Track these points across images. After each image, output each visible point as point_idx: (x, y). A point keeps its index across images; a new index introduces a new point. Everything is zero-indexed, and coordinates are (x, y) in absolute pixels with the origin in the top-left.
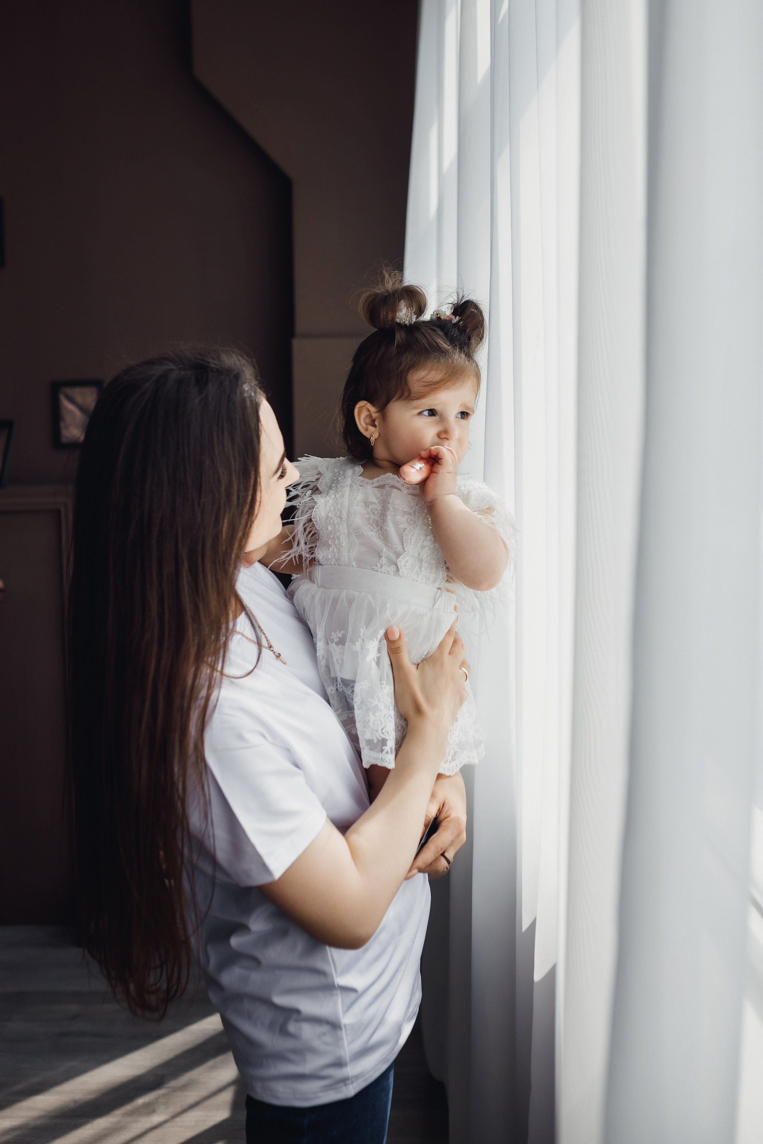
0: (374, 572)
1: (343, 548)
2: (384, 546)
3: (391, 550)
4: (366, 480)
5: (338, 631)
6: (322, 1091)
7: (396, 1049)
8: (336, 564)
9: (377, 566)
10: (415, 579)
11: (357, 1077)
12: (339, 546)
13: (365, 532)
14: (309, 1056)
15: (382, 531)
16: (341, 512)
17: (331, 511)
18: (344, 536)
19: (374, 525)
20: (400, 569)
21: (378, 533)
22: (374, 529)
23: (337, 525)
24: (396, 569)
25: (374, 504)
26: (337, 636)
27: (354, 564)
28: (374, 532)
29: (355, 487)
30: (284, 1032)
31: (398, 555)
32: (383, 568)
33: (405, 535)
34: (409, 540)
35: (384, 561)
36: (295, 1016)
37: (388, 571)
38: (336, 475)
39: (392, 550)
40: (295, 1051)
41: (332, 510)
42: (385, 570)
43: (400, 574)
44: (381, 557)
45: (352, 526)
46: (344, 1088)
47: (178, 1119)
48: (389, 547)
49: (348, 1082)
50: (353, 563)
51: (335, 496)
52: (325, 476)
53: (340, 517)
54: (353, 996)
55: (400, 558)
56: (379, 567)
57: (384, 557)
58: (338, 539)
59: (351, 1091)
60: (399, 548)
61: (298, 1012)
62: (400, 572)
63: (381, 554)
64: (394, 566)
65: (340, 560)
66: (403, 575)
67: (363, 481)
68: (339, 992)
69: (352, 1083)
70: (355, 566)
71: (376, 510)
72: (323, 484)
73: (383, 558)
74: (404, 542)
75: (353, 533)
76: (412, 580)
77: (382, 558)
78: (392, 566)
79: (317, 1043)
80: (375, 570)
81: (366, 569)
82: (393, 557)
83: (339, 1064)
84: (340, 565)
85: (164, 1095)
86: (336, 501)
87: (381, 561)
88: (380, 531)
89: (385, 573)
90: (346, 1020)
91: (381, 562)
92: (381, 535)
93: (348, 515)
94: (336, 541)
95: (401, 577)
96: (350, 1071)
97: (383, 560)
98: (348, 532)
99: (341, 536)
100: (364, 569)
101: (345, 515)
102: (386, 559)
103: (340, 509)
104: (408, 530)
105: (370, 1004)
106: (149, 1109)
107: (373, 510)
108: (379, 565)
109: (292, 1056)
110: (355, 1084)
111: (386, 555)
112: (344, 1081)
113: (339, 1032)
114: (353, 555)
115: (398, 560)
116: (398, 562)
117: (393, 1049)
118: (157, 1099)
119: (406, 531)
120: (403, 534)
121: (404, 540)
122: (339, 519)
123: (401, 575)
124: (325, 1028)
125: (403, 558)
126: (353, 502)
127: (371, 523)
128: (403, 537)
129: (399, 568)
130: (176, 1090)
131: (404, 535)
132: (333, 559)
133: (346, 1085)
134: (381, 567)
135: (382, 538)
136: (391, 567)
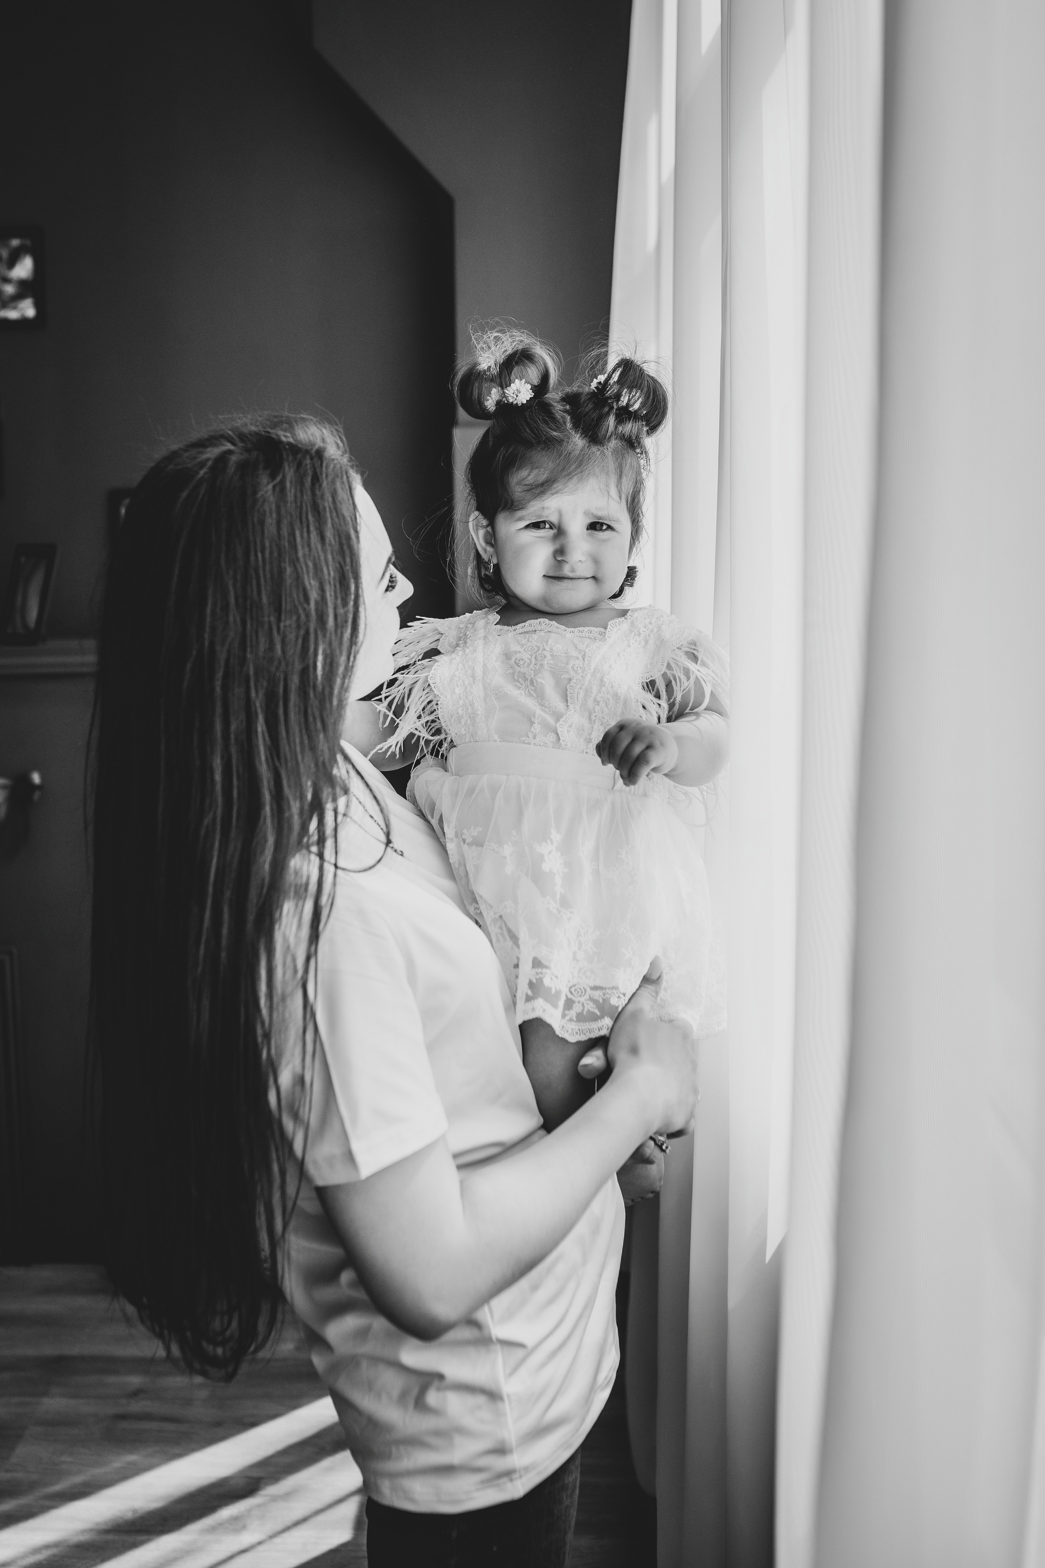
0: (524, 745)
1: (479, 717)
2: (537, 705)
3: (548, 710)
4: (506, 628)
5: (472, 827)
6: (478, 1490)
7: (581, 1430)
8: (472, 740)
9: (528, 737)
10: (583, 751)
11: (527, 1469)
12: (473, 715)
13: (508, 691)
14: (458, 1439)
15: (534, 686)
16: (473, 669)
17: (458, 670)
18: (479, 700)
19: (520, 680)
20: (561, 737)
21: (527, 690)
22: (521, 686)
23: (469, 686)
24: (555, 738)
25: (518, 653)
26: (470, 834)
27: (496, 737)
28: (521, 689)
29: (490, 638)
30: (420, 1404)
31: (558, 717)
32: (538, 739)
33: (571, 688)
34: (576, 695)
35: (538, 728)
36: (436, 1383)
37: (544, 743)
38: (463, 631)
39: (550, 711)
40: (438, 1433)
41: (460, 669)
42: (541, 742)
43: (561, 744)
44: (532, 723)
45: (490, 685)
46: (509, 1485)
47: (277, 1540)
48: (545, 707)
49: (514, 1476)
50: (495, 735)
51: (464, 652)
52: (447, 634)
53: (474, 677)
54: (520, 1353)
55: (561, 721)
56: (531, 737)
57: (536, 723)
58: (471, 705)
59: (517, 1489)
60: (560, 706)
61: (441, 1377)
62: (561, 741)
63: (533, 720)
64: (553, 734)
65: (477, 734)
66: (566, 745)
67: (501, 630)
68: (498, 1347)
69: (521, 1477)
70: (497, 740)
71: (521, 660)
72: (446, 644)
73: (536, 725)
74: (568, 698)
75: (493, 694)
76: (580, 752)
77: (534, 725)
78: (550, 734)
79: (468, 1421)
80: (526, 742)
81: (513, 742)
82: (551, 720)
83: (501, 1450)
84: (477, 741)
85: (259, 1506)
86: (465, 657)
87: (532, 729)
88: (530, 686)
89: (540, 746)
90: (509, 1387)
91: (533, 731)
92: (532, 692)
93: (484, 673)
94: (470, 710)
95: (563, 749)
96: (516, 1460)
97: (536, 728)
98: (485, 694)
99: (474, 701)
100: (510, 742)
101: (479, 672)
102: (539, 726)
103: (473, 665)
104: (575, 681)
105: (544, 1364)
106: (238, 1524)
107: (516, 661)
108: (530, 735)
109: (433, 1440)
110: (524, 1479)
111: (540, 719)
112: (509, 1474)
113: (500, 1404)
114: (493, 725)
115: (558, 724)
116: (558, 727)
117: (578, 1430)
118: (250, 1511)
119: (571, 682)
120: (568, 686)
121: (569, 695)
122: (471, 679)
123: (563, 746)
124: (481, 1399)
125: (565, 720)
126: (489, 656)
127: (516, 678)
128: (567, 690)
129: (560, 735)
130: (275, 1499)
131: (568, 688)
132: (467, 734)
133: (511, 1480)
134: (535, 738)
135: (535, 695)
136: (548, 736)
